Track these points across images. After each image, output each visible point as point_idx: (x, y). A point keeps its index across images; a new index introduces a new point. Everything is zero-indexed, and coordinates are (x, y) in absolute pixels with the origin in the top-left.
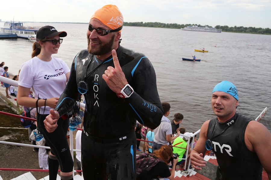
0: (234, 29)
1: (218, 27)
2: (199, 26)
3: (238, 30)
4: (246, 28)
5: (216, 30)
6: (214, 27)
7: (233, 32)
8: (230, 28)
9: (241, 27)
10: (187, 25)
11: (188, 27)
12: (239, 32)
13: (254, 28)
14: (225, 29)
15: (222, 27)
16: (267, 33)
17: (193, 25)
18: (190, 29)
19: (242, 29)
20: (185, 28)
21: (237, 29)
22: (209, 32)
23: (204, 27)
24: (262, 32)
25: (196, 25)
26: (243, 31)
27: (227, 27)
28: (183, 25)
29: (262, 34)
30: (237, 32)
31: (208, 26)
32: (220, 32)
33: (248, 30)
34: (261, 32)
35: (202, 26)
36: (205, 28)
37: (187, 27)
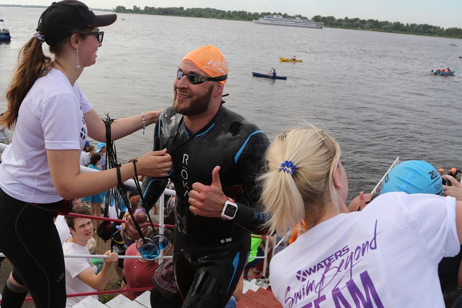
0: (345, 23)
1: (317, 19)
2: (285, 16)
3: (351, 24)
4: (364, 22)
5: (314, 24)
6: (310, 18)
7: (342, 28)
8: (338, 20)
9: (356, 20)
10: (264, 15)
11: (265, 18)
12: (352, 29)
13: (377, 21)
14: (330, 22)
15: (324, 18)
16: (397, 31)
17: (275, 14)
18: (269, 22)
19: (358, 22)
20: (261, 20)
21: (348, 22)
22: (303, 27)
23: (294, 18)
24: (390, 29)
25: (280, 14)
26: (360, 25)
27: (332, 18)
28: (258, 13)
29: (390, 32)
30: (348, 28)
31: (300, 16)
32: (321, 28)
33: (367, 25)
34: (388, 29)
35: (291, 17)
36: (295, 20)
37: (263, 17)
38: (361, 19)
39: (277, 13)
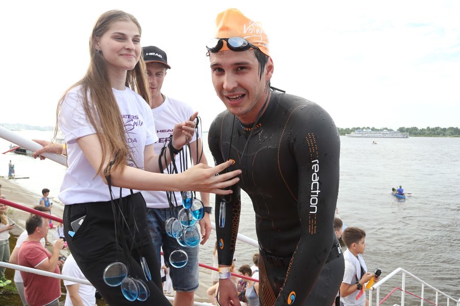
0: (427, 132)
1: (401, 130)
2: (373, 129)
3: (433, 132)
4: (445, 130)
5: (400, 134)
6: (395, 130)
7: (425, 136)
8: (420, 130)
9: (437, 128)
10: (354, 130)
11: (356, 132)
12: (435, 136)
13: (457, 128)
14: (414, 132)
15: (408, 129)
17: (364, 128)
18: (360, 135)
19: (439, 131)
20: (352, 134)
21: (431, 131)
22: (390, 137)
23: (381, 130)
25: (369, 128)
26: (441, 133)
27: (415, 129)
28: (349, 129)
30: (431, 136)
31: (386, 129)
32: (407, 137)
33: (447, 132)
35: (378, 130)
36: (382, 132)
37: (354, 131)
38: (442, 128)
39: (366, 127)
